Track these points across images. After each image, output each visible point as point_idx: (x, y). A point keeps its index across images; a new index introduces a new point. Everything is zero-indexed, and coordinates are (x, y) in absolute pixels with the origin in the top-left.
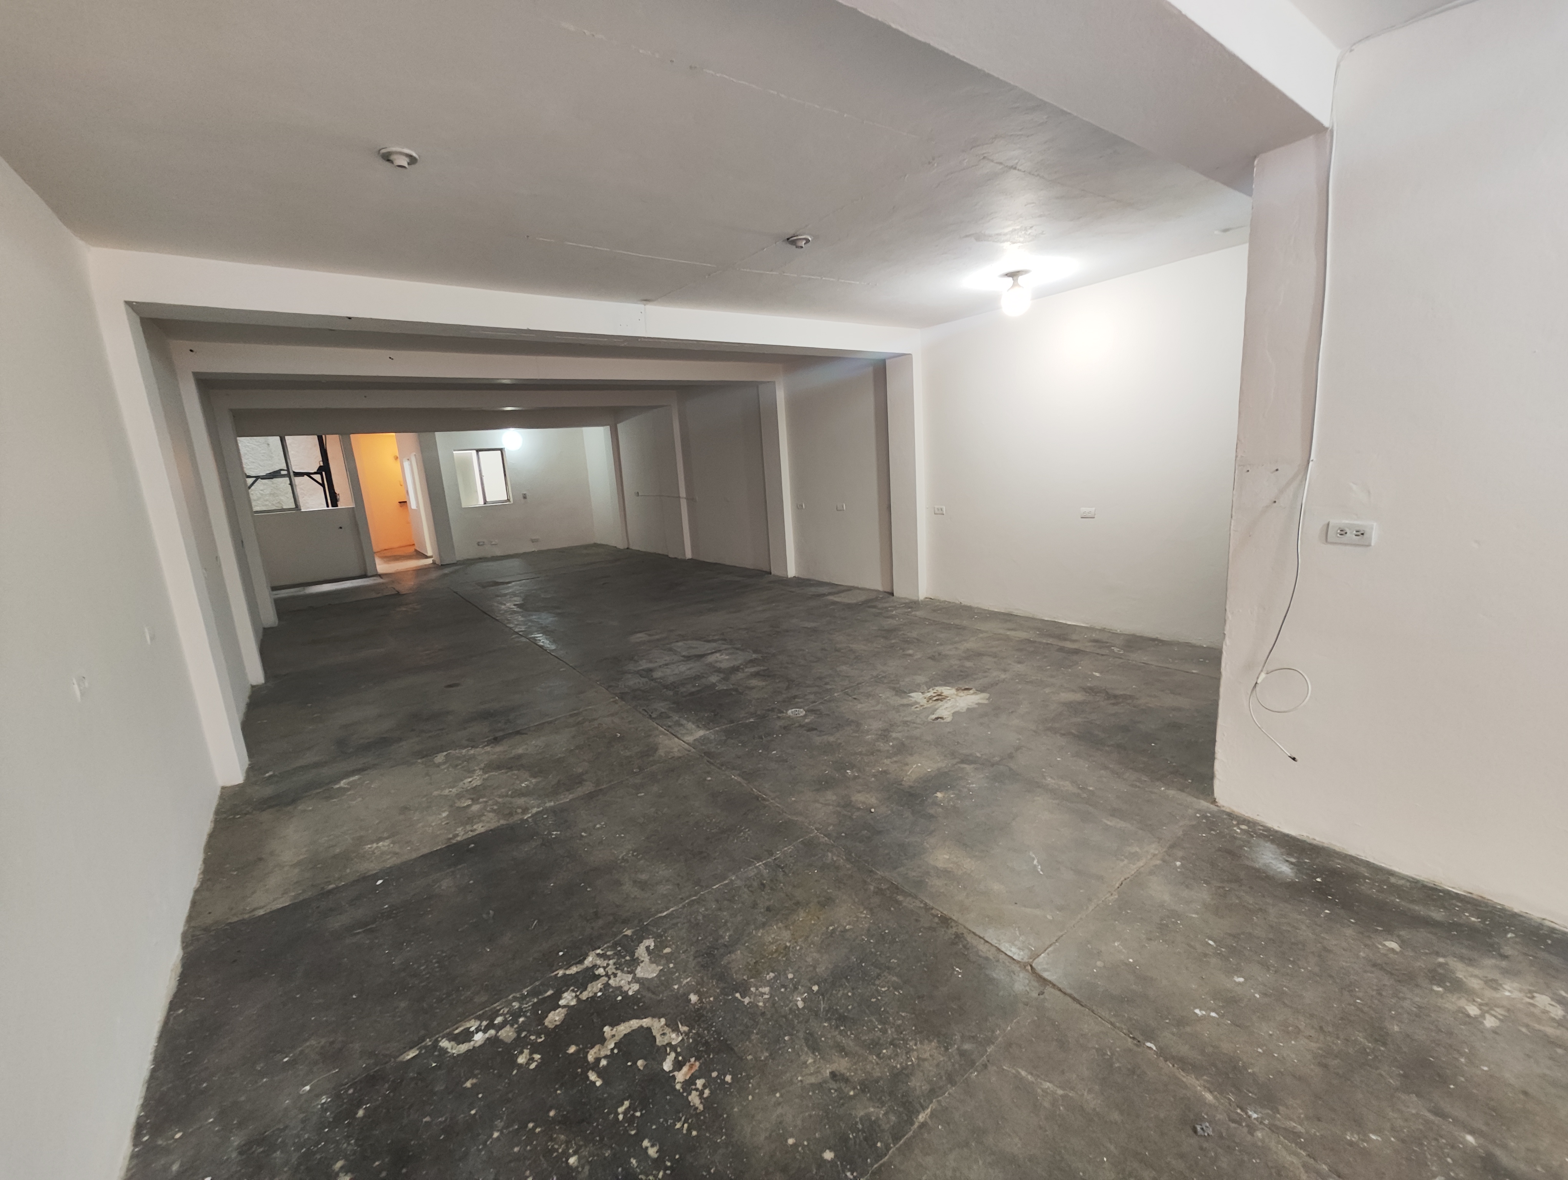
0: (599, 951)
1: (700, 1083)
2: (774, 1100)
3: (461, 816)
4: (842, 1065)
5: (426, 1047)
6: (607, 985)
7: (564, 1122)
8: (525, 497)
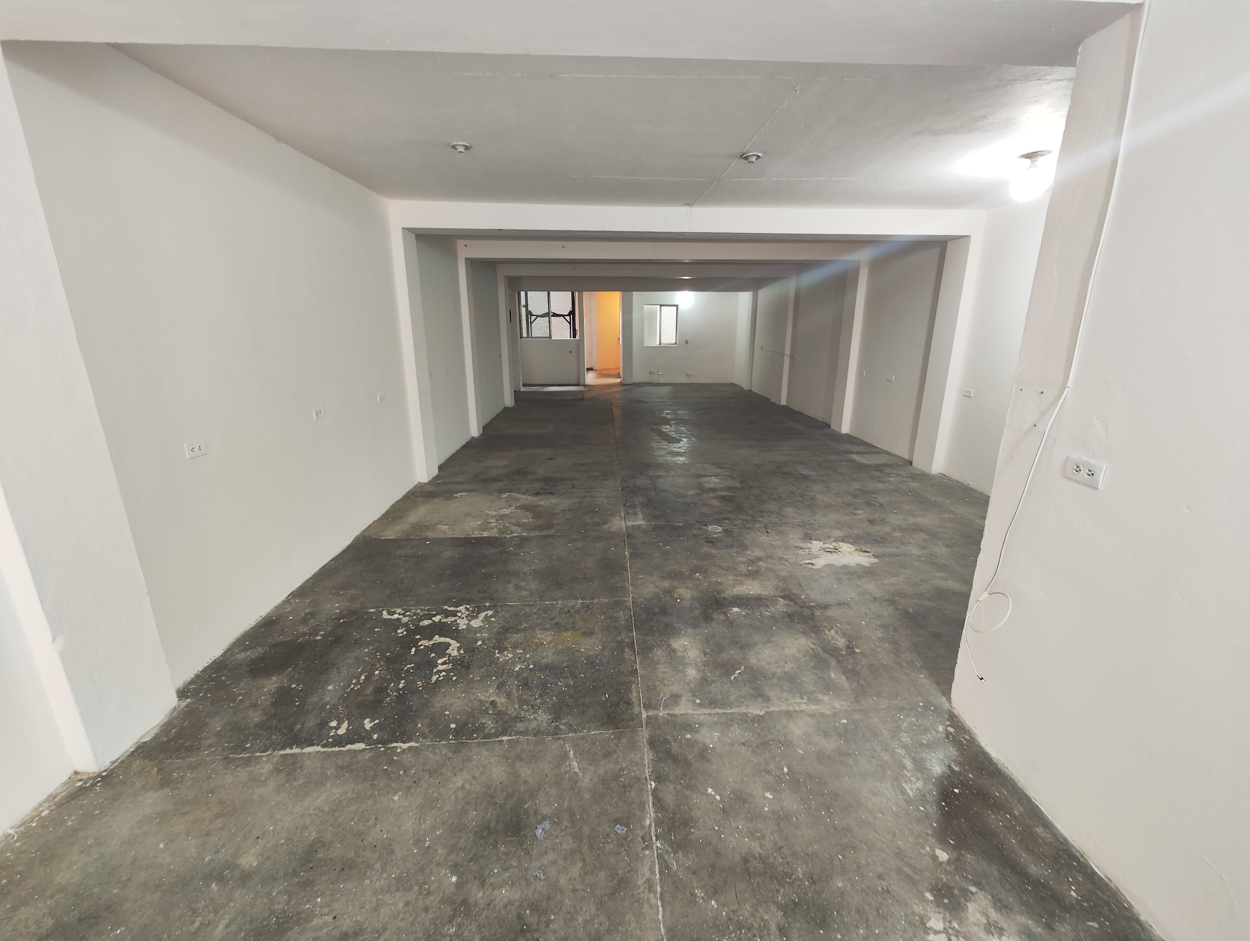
0: (468, 606)
1: (444, 673)
2: (460, 696)
3: (485, 526)
4: (501, 700)
5: (378, 610)
6: (456, 621)
7: (388, 659)
8: (687, 343)
